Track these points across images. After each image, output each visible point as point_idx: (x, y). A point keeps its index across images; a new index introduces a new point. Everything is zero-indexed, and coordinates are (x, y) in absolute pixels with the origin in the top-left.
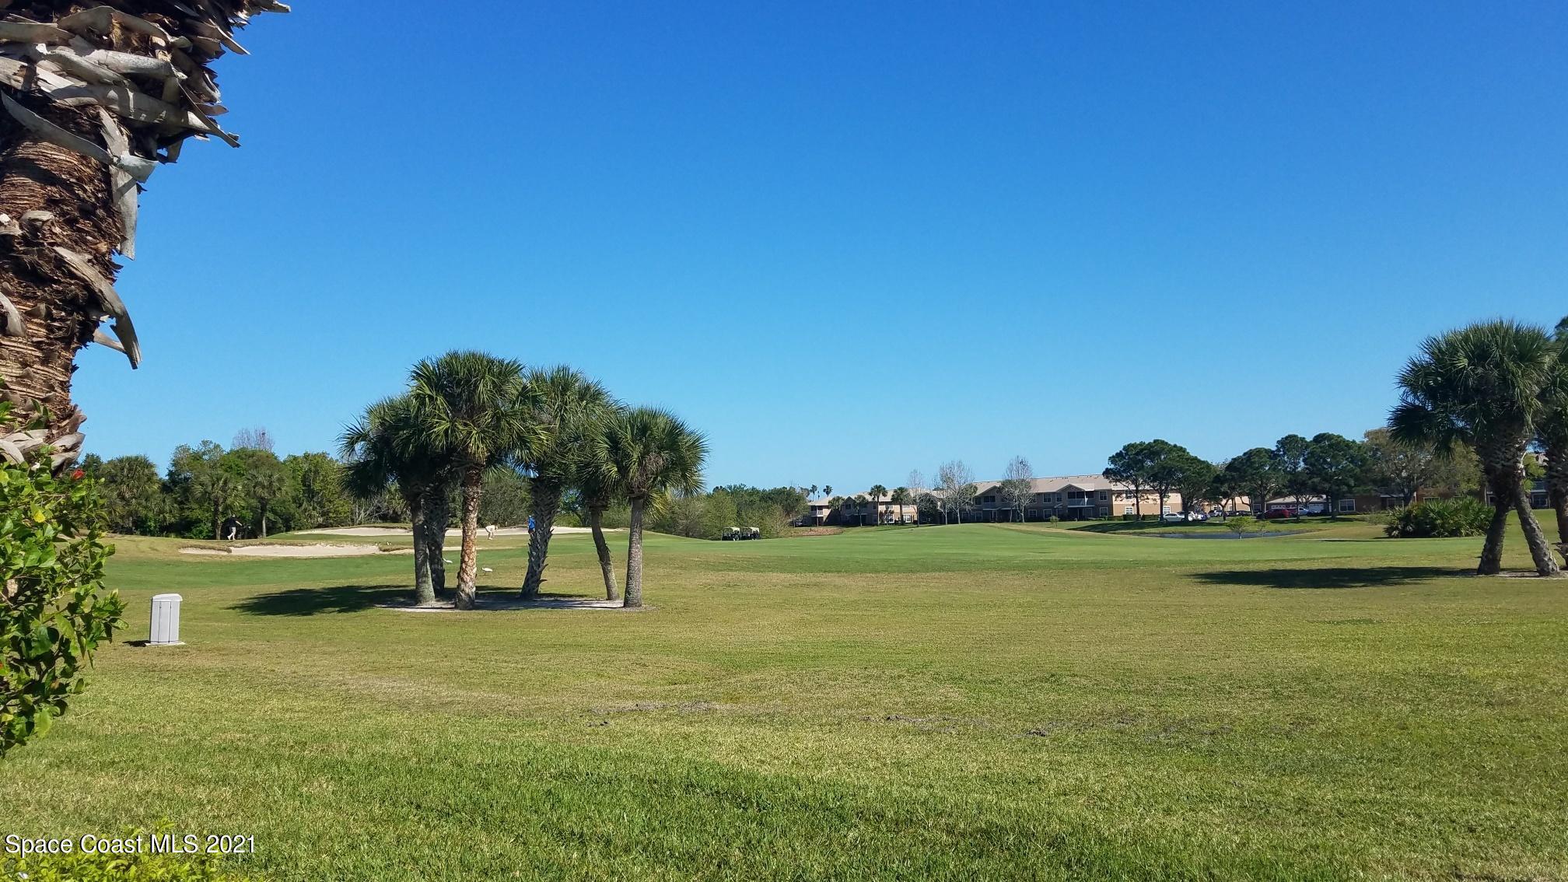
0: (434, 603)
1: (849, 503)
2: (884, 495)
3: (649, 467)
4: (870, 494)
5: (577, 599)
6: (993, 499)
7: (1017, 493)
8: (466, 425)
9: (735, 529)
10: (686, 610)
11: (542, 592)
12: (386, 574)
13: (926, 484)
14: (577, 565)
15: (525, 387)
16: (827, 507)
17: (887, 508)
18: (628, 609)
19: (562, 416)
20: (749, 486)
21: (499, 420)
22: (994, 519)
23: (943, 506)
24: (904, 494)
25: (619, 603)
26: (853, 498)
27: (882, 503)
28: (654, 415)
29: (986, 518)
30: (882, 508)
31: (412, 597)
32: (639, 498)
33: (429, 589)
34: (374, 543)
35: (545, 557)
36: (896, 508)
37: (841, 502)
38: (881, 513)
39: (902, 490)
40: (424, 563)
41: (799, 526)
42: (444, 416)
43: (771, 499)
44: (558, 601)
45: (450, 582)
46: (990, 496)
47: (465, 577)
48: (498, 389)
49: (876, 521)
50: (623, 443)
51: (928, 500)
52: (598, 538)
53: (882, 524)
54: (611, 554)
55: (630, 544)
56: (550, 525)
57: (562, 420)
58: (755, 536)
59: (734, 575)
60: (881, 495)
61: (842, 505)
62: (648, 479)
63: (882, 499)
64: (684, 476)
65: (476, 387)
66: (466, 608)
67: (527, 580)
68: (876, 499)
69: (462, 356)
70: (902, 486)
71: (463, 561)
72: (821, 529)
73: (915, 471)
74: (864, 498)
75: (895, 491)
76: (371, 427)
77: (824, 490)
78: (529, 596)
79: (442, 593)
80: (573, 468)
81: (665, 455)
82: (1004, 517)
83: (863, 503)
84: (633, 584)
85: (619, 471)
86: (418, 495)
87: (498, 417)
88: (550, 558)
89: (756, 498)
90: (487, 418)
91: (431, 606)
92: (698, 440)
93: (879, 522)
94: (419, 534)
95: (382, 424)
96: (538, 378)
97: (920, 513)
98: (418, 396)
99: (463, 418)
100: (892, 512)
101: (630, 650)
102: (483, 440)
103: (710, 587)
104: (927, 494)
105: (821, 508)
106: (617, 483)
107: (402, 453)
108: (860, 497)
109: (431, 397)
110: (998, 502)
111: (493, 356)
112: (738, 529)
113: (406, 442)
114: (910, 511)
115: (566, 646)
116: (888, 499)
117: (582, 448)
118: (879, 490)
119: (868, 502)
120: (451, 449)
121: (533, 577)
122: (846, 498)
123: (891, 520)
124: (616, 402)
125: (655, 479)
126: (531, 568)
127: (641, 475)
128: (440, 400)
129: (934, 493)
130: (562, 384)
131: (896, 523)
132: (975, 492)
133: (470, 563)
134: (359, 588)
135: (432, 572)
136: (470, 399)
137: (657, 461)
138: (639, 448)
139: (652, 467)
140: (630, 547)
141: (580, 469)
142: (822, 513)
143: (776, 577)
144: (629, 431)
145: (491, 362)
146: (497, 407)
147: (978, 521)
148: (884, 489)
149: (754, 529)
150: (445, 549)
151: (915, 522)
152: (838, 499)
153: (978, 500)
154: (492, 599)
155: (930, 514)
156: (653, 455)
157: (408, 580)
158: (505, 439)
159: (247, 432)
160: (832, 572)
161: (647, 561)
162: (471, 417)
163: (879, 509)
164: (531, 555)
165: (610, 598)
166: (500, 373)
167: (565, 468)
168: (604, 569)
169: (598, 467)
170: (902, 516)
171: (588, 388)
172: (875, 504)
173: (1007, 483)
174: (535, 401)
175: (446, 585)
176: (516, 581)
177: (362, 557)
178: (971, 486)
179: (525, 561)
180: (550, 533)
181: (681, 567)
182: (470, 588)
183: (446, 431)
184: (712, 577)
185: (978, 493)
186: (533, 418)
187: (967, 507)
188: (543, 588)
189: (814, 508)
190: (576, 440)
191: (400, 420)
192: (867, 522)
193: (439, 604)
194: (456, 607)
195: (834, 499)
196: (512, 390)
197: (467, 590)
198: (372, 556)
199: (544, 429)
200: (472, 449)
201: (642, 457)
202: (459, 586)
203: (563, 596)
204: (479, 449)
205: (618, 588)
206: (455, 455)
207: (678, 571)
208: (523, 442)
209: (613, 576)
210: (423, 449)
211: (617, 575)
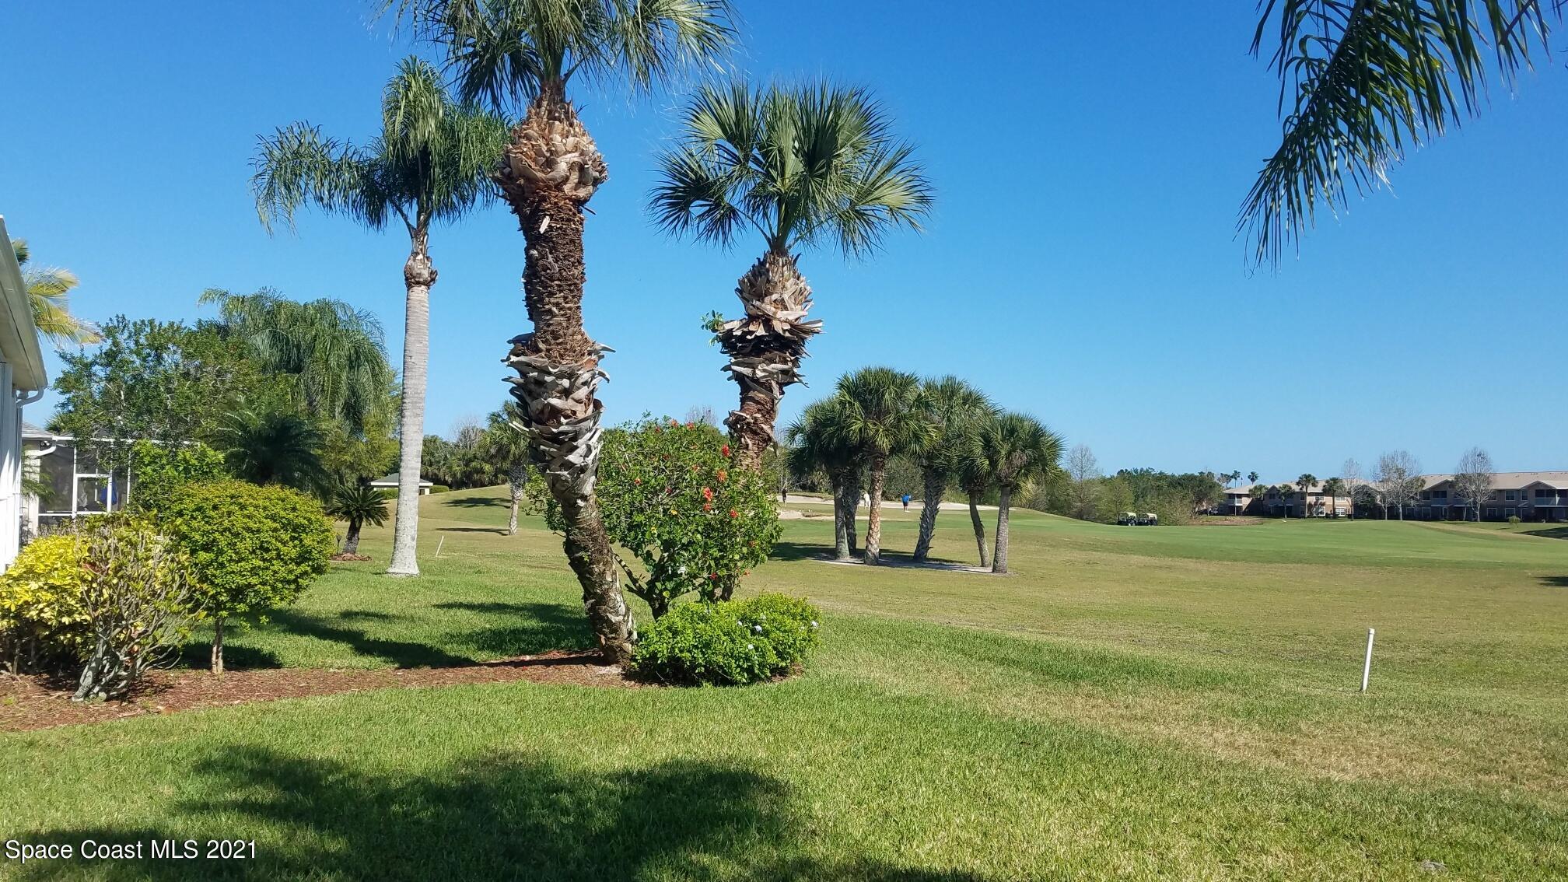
0: (848, 559)
1: (1273, 492)
2: (1314, 485)
3: (1015, 462)
4: (1298, 484)
5: (958, 564)
6: (1444, 494)
7: (1473, 488)
8: (875, 424)
9: (1131, 514)
10: (1042, 578)
11: (930, 557)
12: (812, 535)
13: (1366, 475)
14: (961, 538)
15: (920, 395)
16: (1247, 496)
17: (1317, 500)
18: (995, 574)
19: (949, 417)
20: (1157, 471)
21: (899, 421)
22: (1445, 516)
23: (1383, 500)
24: (1338, 485)
25: (990, 569)
26: (1277, 486)
27: (1311, 494)
28: (1022, 420)
29: (1434, 516)
30: (1310, 500)
31: (833, 554)
32: (1007, 486)
33: (845, 548)
34: (798, 510)
35: (933, 529)
36: (1328, 500)
37: (1264, 491)
38: (1310, 504)
39: (1335, 480)
40: (842, 527)
41: (1214, 515)
42: (859, 417)
43: (1182, 485)
44: (941, 564)
45: (861, 545)
46: (1440, 491)
47: (872, 540)
48: (900, 396)
49: (1304, 513)
50: (994, 443)
51: (1365, 492)
52: (974, 514)
53: (1311, 516)
54: (984, 530)
55: (999, 520)
56: (937, 503)
57: (949, 420)
58: (1152, 522)
59: (1096, 555)
60: (1310, 486)
61: (1265, 495)
62: (1013, 472)
63: (1311, 489)
64: (1044, 470)
65: (883, 395)
66: (871, 564)
67: (918, 546)
68: (1304, 490)
69: (873, 370)
70: (1335, 476)
71: (870, 528)
72: (1238, 518)
73: (1351, 461)
74: (1290, 488)
75: (1327, 482)
76: (806, 422)
77: (1249, 477)
78: (919, 558)
79: (855, 552)
80: (955, 460)
81: (1029, 452)
82: (1457, 514)
83: (1289, 493)
84: (1000, 554)
85: (990, 464)
86: (839, 475)
87: (899, 419)
88: (936, 531)
89: (1164, 483)
90: (890, 419)
91: (846, 560)
92: (1056, 441)
93: (1307, 515)
94: (839, 505)
95: (815, 421)
96: (929, 387)
97: (1356, 506)
98: (841, 402)
99: (873, 419)
100: (1323, 504)
101: (988, 599)
102: (887, 436)
103: (1072, 563)
104: (1365, 486)
105: (1240, 496)
106: (989, 474)
107: (829, 444)
108: (1285, 486)
109: (850, 402)
110: (1449, 497)
111: (897, 371)
112: (1135, 515)
113: (832, 436)
114: (1344, 504)
115: (941, 594)
116: (1319, 489)
117: (962, 444)
118: (1307, 480)
119: (1294, 493)
120: (863, 442)
121: (923, 544)
122: (1269, 487)
123: (1322, 513)
124: (994, 405)
125: (1019, 471)
126: (921, 536)
127: (1008, 468)
128: (857, 404)
129: (1372, 485)
130: (949, 391)
131: (1327, 516)
132: (1422, 486)
133: (875, 530)
134: (794, 544)
135: (848, 535)
136: (878, 404)
137: (1020, 458)
138: (1007, 447)
139: (1017, 462)
140: (999, 525)
141: (960, 462)
142: (1241, 502)
143: (1136, 559)
144: (1000, 433)
145: (894, 376)
146: (898, 412)
147: (1425, 518)
148: (1314, 479)
149: (1151, 515)
150: (857, 518)
151: (1349, 517)
152: (1261, 487)
153: (1426, 495)
154: (891, 559)
155: (1366, 508)
156: (1018, 453)
157: (831, 542)
158: (904, 436)
159: (697, 410)
160: (1191, 557)
161: (1013, 538)
162: (879, 418)
163: (1308, 502)
164: (922, 526)
165: (983, 565)
166: (901, 384)
167: (949, 459)
168: (979, 542)
169: (973, 461)
170: (1334, 509)
171: (970, 394)
172: (1303, 495)
173: (1462, 477)
174: (927, 405)
175: (857, 547)
176: (910, 547)
177: (791, 521)
178: (1417, 479)
179: (917, 532)
180: (937, 510)
181: (1051, 546)
182: (875, 549)
183: (860, 429)
184: (1076, 555)
185: (1426, 487)
186: (926, 419)
187: (1412, 502)
188: (930, 554)
189: (1232, 496)
190: (959, 436)
191: (828, 419)
192: (1293, 513)
193: (852, 560)
194: (865, 563)
195: (1256, 488)
196: (910, 396)
197: (873, 550)
198: (798, 520)
199: (934, 428)
200: (879, 442)
201: (1009, 454)
202: (867, 547)
203: (946, 561)
204: (884, 443)
205: (989, 558)
206: (866, 445)
207: (1047, 548)
208: (917, 438)
209: (986, 547)
210: (844, 441)
211: (988, 547)
